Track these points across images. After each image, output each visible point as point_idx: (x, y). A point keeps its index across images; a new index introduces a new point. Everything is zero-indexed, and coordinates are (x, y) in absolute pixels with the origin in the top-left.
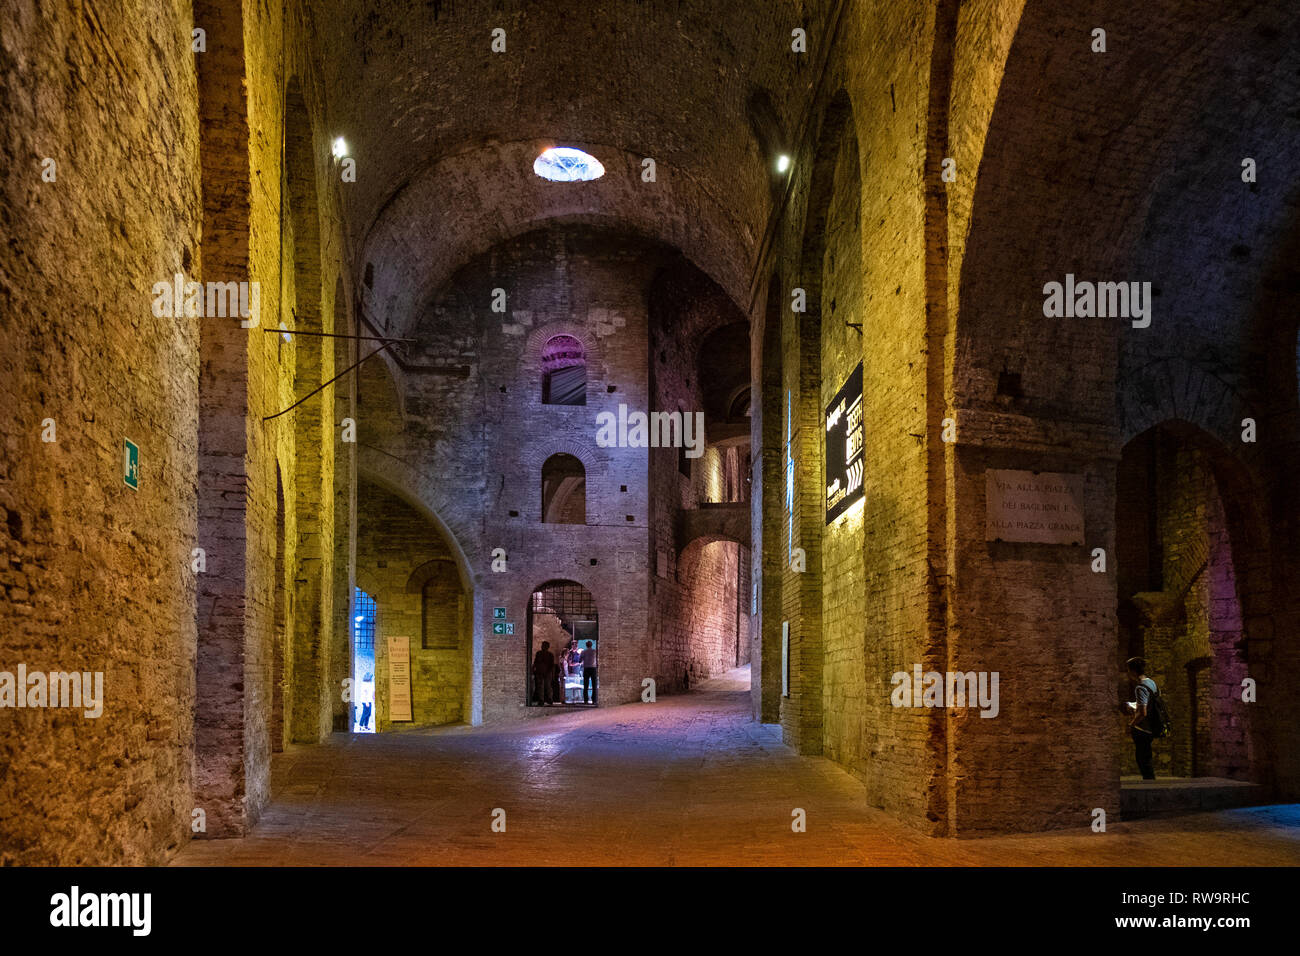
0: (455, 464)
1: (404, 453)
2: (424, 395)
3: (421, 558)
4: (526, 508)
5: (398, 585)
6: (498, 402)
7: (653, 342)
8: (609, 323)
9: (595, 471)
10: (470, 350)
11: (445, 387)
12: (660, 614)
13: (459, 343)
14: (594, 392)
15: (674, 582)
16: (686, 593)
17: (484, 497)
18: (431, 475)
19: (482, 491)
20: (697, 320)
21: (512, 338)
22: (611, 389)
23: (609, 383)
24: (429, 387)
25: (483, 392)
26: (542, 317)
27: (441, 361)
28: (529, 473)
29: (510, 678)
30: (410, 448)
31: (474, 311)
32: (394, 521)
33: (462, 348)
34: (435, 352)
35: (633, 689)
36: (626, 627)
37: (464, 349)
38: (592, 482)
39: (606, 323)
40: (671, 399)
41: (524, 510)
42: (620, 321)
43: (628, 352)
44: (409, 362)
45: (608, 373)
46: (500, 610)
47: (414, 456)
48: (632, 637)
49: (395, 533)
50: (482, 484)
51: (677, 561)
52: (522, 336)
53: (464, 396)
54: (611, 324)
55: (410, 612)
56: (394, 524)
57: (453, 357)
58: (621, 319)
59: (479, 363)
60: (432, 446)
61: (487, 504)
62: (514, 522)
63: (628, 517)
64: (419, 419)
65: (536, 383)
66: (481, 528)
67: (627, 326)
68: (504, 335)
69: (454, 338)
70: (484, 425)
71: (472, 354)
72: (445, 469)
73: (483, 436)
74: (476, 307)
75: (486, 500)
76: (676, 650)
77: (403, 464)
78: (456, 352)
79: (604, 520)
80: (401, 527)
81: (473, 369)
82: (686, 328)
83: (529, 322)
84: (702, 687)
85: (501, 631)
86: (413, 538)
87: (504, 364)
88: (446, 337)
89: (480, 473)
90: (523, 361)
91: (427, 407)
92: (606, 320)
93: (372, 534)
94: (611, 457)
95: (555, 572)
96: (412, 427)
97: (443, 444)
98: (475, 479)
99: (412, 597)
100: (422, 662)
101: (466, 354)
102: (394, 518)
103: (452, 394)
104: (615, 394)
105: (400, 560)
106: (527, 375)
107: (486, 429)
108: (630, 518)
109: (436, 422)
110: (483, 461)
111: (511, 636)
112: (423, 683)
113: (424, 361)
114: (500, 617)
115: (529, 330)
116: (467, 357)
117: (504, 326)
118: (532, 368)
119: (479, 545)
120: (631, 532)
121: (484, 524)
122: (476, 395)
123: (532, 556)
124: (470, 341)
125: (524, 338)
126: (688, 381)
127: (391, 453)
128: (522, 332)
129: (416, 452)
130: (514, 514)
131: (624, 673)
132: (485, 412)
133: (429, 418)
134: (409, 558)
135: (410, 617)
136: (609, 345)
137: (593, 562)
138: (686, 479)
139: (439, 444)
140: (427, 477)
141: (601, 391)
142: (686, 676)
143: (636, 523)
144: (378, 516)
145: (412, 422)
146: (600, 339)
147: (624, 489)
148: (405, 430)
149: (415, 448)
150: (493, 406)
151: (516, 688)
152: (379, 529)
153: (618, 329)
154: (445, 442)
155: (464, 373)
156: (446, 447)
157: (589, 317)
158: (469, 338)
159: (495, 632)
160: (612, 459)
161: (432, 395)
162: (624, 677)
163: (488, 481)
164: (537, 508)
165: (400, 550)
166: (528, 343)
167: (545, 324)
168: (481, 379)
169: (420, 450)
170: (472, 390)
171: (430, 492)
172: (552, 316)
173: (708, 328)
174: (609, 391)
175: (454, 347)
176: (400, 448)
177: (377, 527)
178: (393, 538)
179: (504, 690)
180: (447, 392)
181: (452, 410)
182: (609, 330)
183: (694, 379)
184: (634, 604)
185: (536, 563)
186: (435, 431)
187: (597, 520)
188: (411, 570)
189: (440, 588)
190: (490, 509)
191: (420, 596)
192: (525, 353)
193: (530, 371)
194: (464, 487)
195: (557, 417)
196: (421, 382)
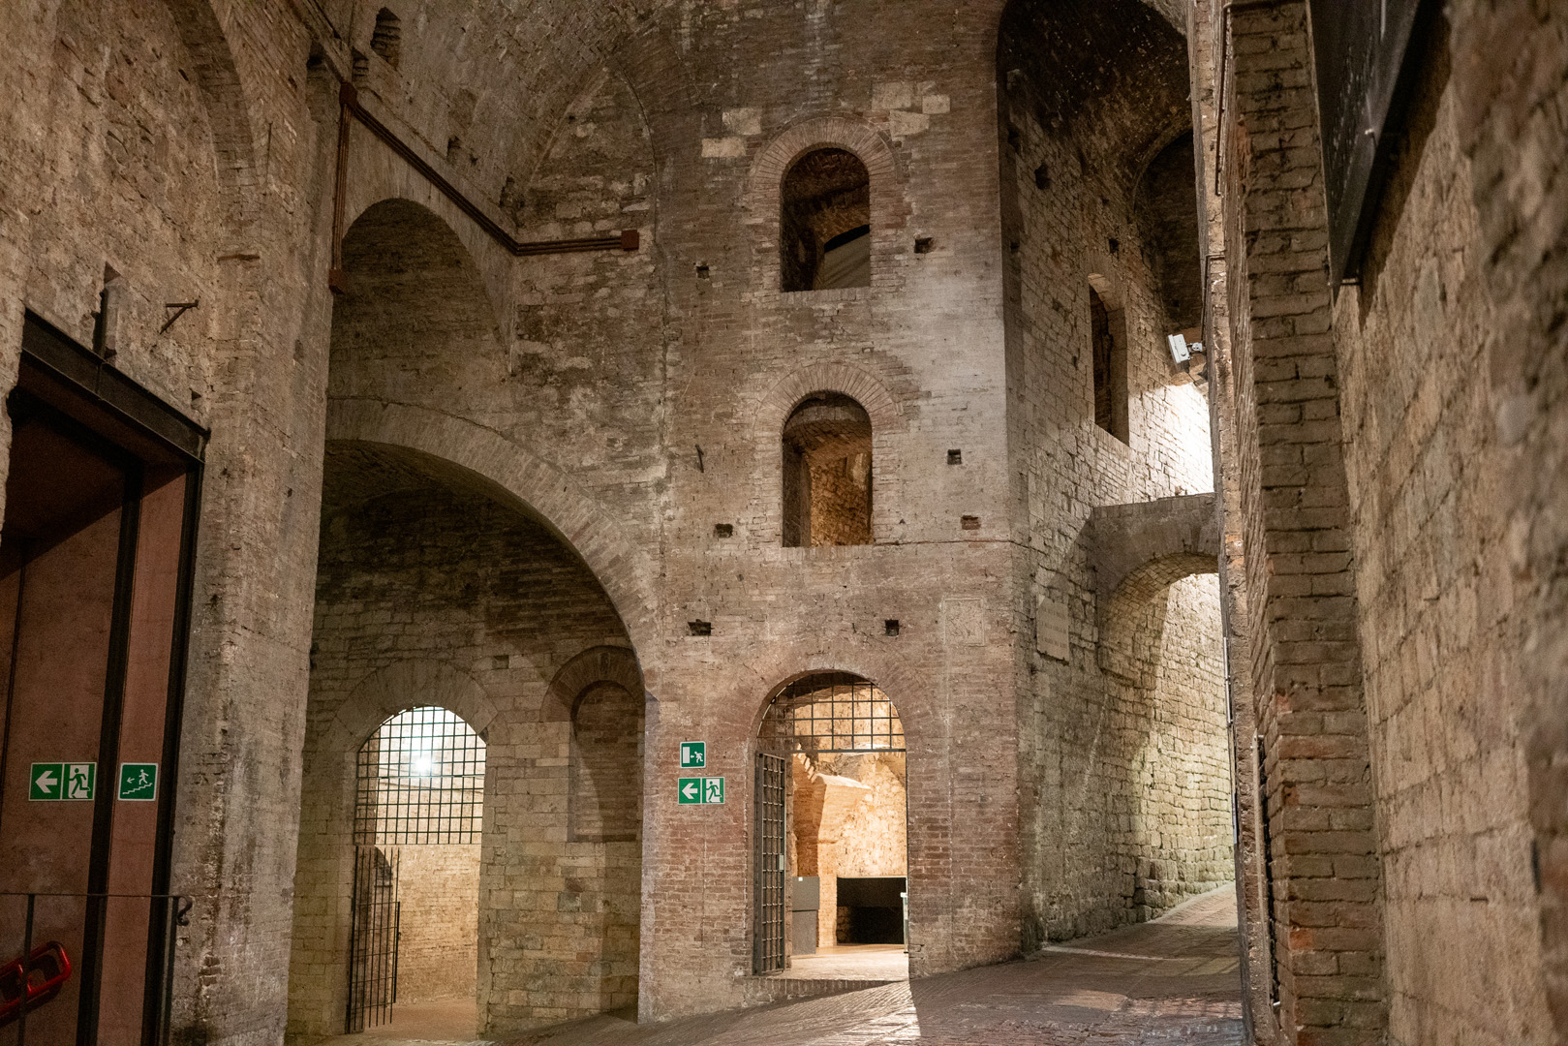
0: (607, 435)
1: (510, 419)
2: (551, 298)
3: (571, 646)
4: (747, 517)
5: (525, 704)
6: (693, 297)
7: (1011, 140)
8: (916, 109)
9: (891, 423)
10: (641, 199)
11: (592, 279)
12: (1052, 743)
13: (619, 187)
14: (887, 256)
15: (1091, 668)
16: (1130, 695)
17: (664, 498)
18: (560, 462)
19: (660, 487)
20: (1128, 118)
21: (721, 166)
22: (923, 246)
23: (919, 232)
24: (561, 281)
25: (663, 284)
26: (779, 115)
27: (584, 230)
28: (754, 440)
29: (715, 907)
30: (520, 408)
31: (648, 123)
32: (526, 572)
33: (623, 199)
34: (575, 212)
35: (987, 929)
36: (969, 778)
37: (629, 199)
38: (886, 446)
39: (909, 110)
40: (1066, 266)
41: (744, 521)
42: (938, 103)
43: (954, 165)
44: (524, 237)
45: (915, 212)
46: (696, 748)
47: (528, 424)
48: (982, 804)
49: (525, 596)
50: (659, 471)
51: (1102, 623)
52: (743, 159)
53: (626, 293)
54: (919, 111)
55: (547, 762)
56: (525, 578)
57: (607, 216)
58: (940, 99)
59: (656, 222)
60: (564, 400)
61: (669, 513)
62: (726, 548)
63: (965, 518)
64: (538, 348)
65: (767, 250)
66: (657, 565)
67: (953, 110)
68: (704, 162)
69: (610, 180)
70: (665, 346)
71: (645, 206)
72: (589, 444)
73: (664, 370)
74: (652, 112)
75: (666, 506)
76: (1108, 829)
77: (508, 444)
78: (612, 207)
79: (912, 530)
80: (537, 583)
81: (645, 234)
82: (1103, 133)
83: (754, 129)
84: (1180, 915)
85: (696, 797)
86: (557, 605)
87: (706, 219)
88: (597, 181)
89: (656, 448)
90: (745, 209)
91: (556, 321)
92: (908, 105)
93: (484, 601)
94: (924, 389)
95: (807, 655)
96: (528, 363)
97: (585, 395)
98: (644, 464)
99: (553, 728)
100: (567, 870)
101: (635, 207)
102: (522, 566)
103: (603, 292)
104: (933, 257)
105: (534, 650)
106: (753, 236)
107: (669, 357)
108: (970, 522)
109: (573, 352)
110: (663, 423)
111: (715, 806)
112: (567, 918)
113: (552, 232)
114: (693, 762)
115: (754, 144)
116: (633, 214)
117: (705, 142)
118: (760, 221)
119: (652, 604)
120: (973, 554)
121: (662, 559)
122: (651, 287)
123: (761, 620)
124: (639, 180)
125: (744, 163)
126: (1114, 245)
127: (486, 422)
128: (742, 150)
129: (532, 415)
130: (724, 530)
131: (966, 889)
132: (666, 320)
133: (559, 345)
134: (550, 647)
135: (546, 772)
136: (916, 156)
137: (892, 626)
138: (1118, 444)
139: (576, 395)
140: (552, 465)
141: (901, 250)
142: (1139, 889)
143: (983, 533)
144: (495, 564)
145: (526, 355)
146: (899, 144)
147: (954, 456)
148: (513, 375)
149: (532, 409)
150: (682, 307)
151: (726, 931)
152: (497, 591)
153: (935, 120)
154: (588, 391)
155: (629, 243)
156: (592, 400)
157: (874, 102)
158: (637, 176)
159: (683, 799)
160: (928, 394)
161: (567, 298)
162: (967, 902)
163: (671, 465)
164: (770, 513)
165: (533, 630)
166: (753, 171)
167: (787, 127)
168: (661, 254)
169: (540, 411)
170: (642, 277)
171: (559, 496)
172: (800, 111)
173: (1156, 135)
174: (918, 250)
175: (607, 194)
176: (503, 409)
177: (492, 587)
178: (520, 607)
179: (701, 937)
180: (593, 287)
181: (603, 322)
182: (915, 124)
183: (1129, 240)
184: (985, 721)
185: (769, 637)
186: (572, 370)
187: (899, 530)
188: (551, 671)
189: (606, 707)
190: (675, 524)
191: (567, 726)
192: (746, 191)
193: (755, 227)
194: (625, 480)
195: (810, 317)
196: (544, 273)
